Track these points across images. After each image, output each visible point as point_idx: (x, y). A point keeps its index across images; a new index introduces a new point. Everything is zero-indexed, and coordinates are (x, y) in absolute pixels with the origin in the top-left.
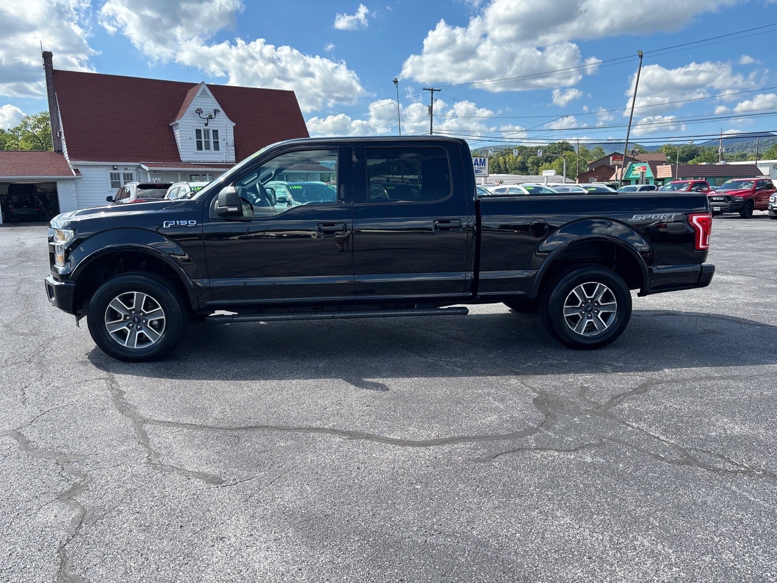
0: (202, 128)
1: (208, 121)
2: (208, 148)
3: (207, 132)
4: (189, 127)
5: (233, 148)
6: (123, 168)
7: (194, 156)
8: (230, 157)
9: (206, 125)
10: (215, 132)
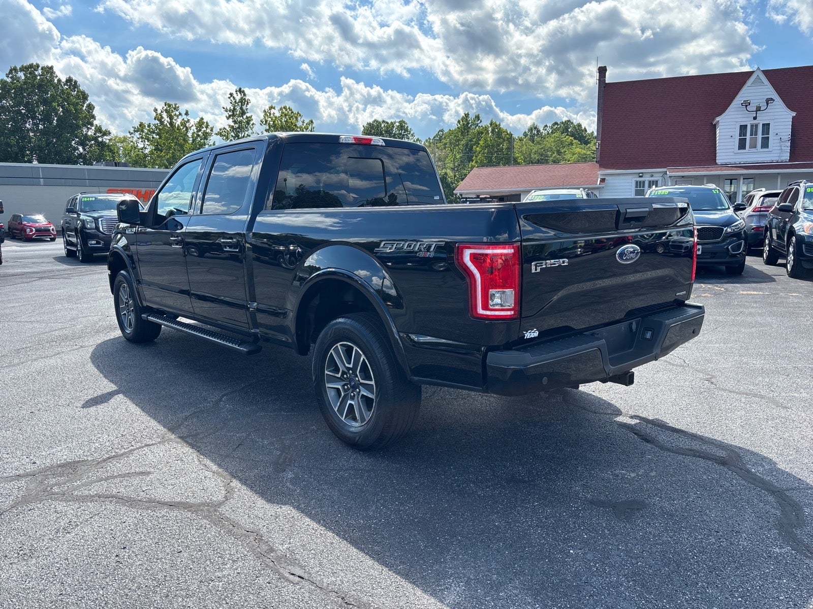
0: (749, 122)
1: (756, 113)
2: (754, 146)
3: (754, 127)
4: (732, 123)
5: (789, 144)
6: (649, 175)
7: (733, 157)
8: (784, 155)
9: (755, 118)
10: (766, 127)
